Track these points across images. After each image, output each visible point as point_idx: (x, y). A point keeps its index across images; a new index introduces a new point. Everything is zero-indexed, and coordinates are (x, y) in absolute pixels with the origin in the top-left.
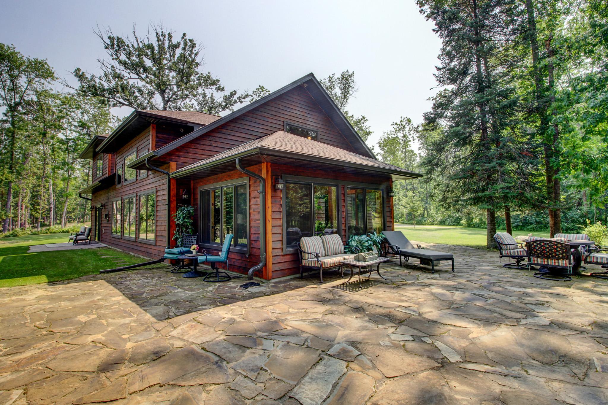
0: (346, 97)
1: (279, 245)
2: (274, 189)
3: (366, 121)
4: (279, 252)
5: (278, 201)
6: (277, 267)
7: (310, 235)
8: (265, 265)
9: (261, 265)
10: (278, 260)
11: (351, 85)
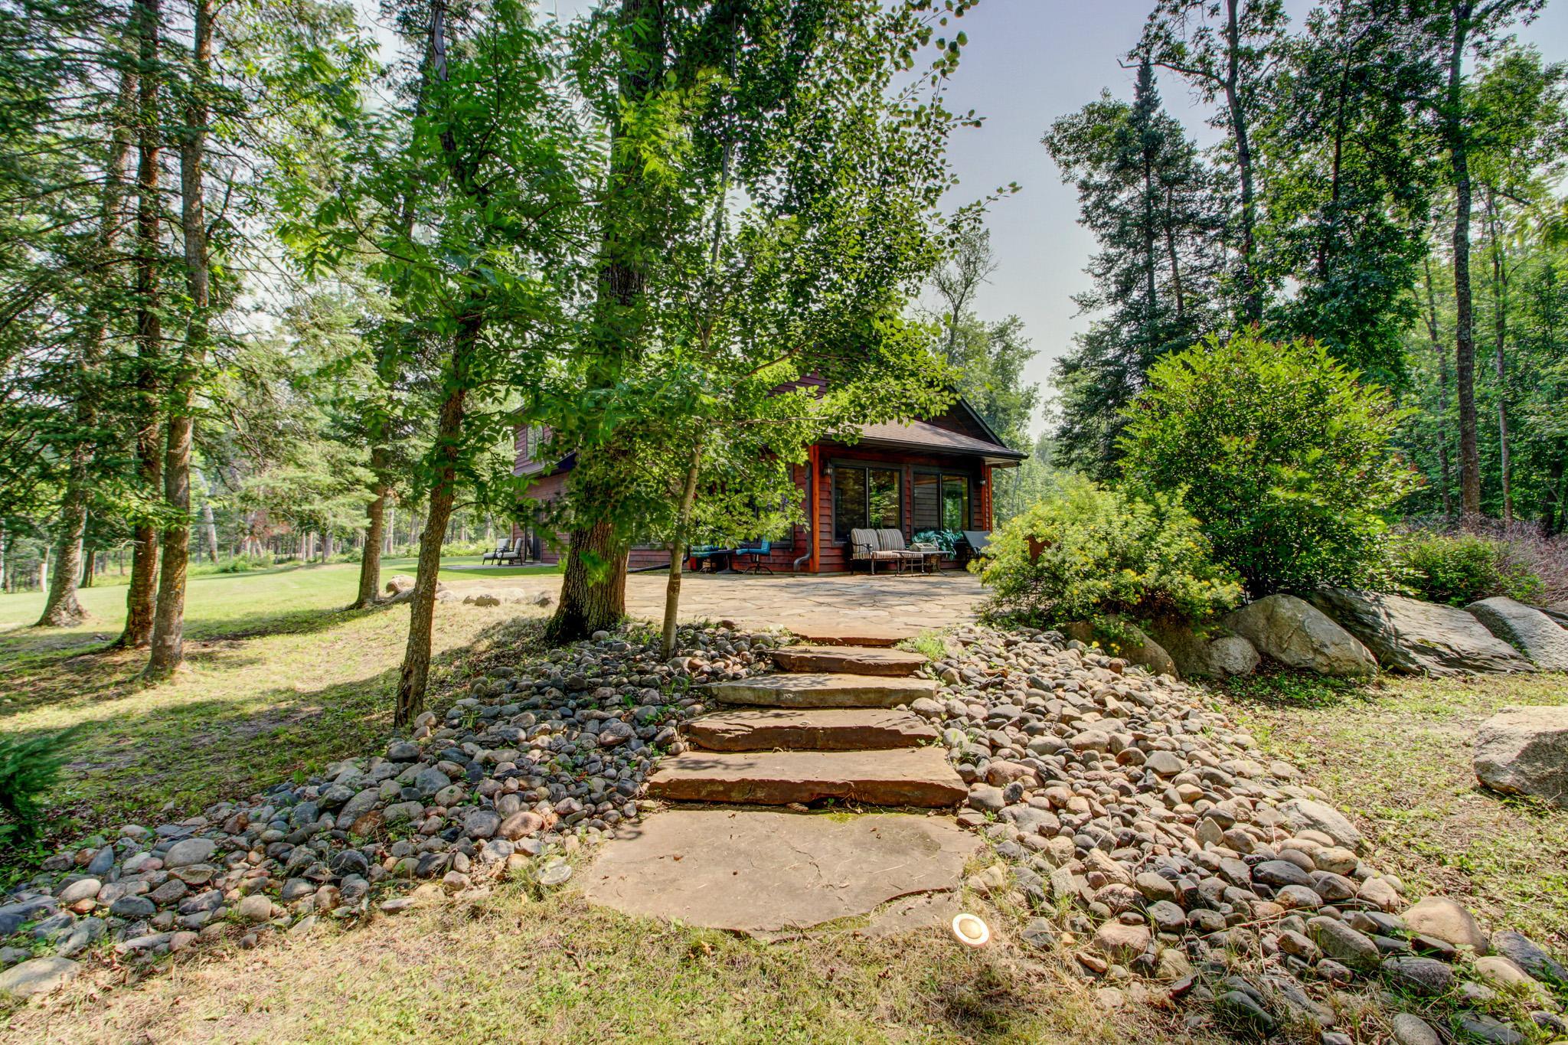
0: (968, 283)
1: (827, 537)
2: (823, 475)
3: (1021, 325)
4: (827, 544)
5: (826, 487)
6: (825, 561)
7: (864, 526)
8: (812, 557)
9: (807, 556)
10: (826, 552)
11: (982, 256)
